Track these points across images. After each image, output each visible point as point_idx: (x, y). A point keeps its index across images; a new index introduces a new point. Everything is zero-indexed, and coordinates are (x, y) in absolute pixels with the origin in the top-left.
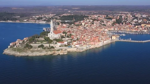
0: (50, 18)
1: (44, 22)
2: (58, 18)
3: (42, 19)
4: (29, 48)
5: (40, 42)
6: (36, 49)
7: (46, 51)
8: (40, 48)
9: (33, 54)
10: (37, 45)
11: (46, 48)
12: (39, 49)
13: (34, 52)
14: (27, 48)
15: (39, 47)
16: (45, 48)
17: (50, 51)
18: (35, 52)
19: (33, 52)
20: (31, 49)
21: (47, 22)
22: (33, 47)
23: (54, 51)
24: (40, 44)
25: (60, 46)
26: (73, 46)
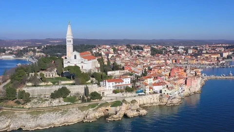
0: (21, 51)
1: (11, 57)
2: (38, 50)
3: (5, 52)
4: (18, 103)
5: (50, 83)
6: (46, 104)
7: (82, 109)
8: (57, 100)
9: (39, 122)
10: (46, 90)
11: (75, 97)
12: (55, 102)
13: (41, 116)
14: (11, 103)
15: (54, 96)
16: (72, 100)
17: (93, 106)
18: (47, 114)
19: (35, 113)
20: (28, 105)
21: (16, 57)
22: (33, 98)
23: (104, 108)
24: (56, 88)
25: (115, 92)
26: (148, 91)
